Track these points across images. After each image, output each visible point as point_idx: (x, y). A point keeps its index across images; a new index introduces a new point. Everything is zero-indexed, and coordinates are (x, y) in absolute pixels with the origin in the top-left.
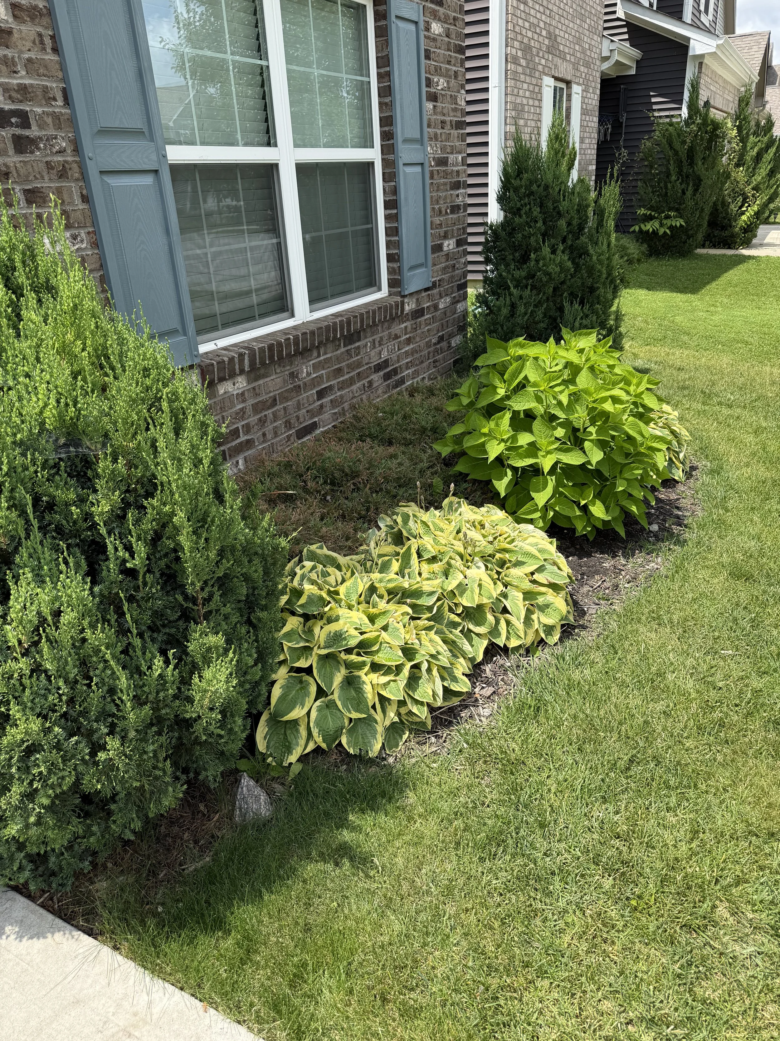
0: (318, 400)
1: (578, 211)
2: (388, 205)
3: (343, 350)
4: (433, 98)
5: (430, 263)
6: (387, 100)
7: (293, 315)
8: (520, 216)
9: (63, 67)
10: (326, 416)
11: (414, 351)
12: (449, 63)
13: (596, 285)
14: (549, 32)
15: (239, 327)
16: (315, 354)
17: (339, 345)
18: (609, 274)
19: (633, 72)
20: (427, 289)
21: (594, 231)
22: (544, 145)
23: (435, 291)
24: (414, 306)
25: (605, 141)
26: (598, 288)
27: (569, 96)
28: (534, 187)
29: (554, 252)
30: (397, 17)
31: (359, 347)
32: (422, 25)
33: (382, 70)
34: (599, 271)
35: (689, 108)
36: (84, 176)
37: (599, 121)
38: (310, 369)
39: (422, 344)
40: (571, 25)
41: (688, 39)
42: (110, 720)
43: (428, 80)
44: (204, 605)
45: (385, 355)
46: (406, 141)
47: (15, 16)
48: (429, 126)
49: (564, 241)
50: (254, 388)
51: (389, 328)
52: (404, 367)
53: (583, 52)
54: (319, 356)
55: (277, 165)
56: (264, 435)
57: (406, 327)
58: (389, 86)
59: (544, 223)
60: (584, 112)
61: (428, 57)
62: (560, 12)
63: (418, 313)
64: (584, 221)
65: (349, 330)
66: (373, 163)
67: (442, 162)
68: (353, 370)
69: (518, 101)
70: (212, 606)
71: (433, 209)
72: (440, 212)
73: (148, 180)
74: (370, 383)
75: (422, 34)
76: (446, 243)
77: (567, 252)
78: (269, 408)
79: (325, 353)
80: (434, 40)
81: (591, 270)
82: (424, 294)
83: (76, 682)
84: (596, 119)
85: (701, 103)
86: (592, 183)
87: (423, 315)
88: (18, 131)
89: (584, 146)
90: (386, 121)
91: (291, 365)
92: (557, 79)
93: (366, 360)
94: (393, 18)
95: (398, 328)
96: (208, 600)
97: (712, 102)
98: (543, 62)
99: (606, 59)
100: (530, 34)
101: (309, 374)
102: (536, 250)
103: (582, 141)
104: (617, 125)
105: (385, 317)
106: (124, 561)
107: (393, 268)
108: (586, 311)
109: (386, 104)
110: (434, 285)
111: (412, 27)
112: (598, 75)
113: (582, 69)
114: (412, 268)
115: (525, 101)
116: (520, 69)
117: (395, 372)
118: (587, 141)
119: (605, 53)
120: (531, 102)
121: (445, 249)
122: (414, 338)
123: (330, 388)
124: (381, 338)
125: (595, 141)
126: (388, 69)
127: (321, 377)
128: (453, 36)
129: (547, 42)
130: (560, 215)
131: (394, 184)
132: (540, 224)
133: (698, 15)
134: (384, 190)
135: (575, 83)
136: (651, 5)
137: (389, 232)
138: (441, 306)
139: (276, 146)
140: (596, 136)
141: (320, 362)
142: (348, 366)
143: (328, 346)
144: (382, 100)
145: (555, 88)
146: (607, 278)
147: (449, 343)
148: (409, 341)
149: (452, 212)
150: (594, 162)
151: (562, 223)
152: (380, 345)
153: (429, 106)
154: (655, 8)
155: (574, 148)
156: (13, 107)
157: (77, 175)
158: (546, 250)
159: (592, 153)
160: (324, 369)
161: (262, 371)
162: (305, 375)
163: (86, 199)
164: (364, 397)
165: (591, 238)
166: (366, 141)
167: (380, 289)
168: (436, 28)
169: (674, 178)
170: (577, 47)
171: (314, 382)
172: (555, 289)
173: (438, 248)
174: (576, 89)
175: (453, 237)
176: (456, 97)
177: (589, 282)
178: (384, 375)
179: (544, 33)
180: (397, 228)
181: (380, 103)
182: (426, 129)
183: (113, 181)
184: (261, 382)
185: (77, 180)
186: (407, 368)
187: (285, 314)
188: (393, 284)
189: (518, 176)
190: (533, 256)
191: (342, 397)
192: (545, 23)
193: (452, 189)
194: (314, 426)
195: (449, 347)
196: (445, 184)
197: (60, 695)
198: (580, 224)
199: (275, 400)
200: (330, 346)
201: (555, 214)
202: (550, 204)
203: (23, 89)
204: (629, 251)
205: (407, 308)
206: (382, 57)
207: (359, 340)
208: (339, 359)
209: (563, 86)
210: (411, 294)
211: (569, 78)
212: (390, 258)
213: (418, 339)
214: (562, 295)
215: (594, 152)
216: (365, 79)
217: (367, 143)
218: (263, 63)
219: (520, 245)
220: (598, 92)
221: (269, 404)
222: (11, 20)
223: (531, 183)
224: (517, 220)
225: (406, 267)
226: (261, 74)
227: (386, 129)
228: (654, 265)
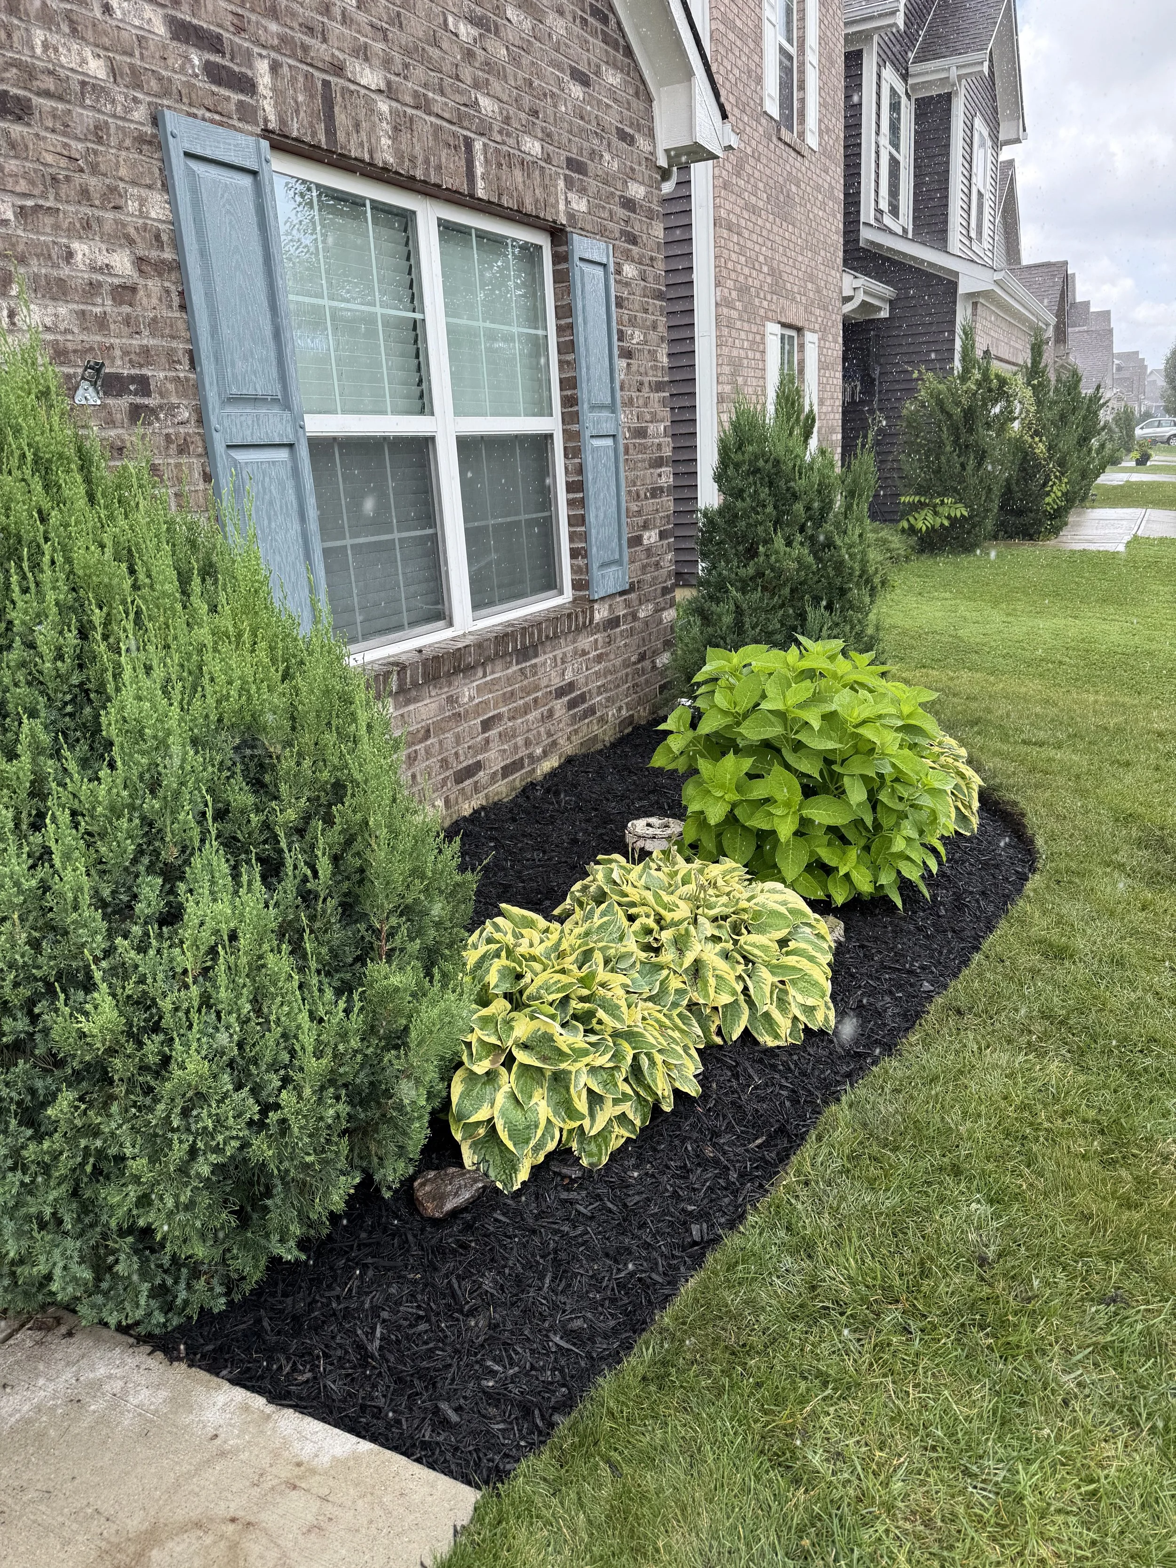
0: (484, 732)
1: (819, 492)
2: (571, 487)
3: (515, 668)
4: (627, 354)
5: (626, 559)
6: (570, 357)
7: (451, 624)
8: (743, 500)
9: (191, 326)
10: (492, 754)
11: (607, 672)
12: (646, 311)
13: (846, 586)
14: (771, 268)
15: (384, 639)
16: (480, 673)
17: (511, 662)
18: (863, 571)
19: (884, 314)
20: (622, 593)
21: (841, 517)
22: (771, 409)
23: (633, 596)
24: (606, 614)
25: (853, 403)
26: (850, 589)
27: (802, 347)
28: (761, 463)
29: (789, 544)
30: (581, 259)
31: (535, 666)
32: (612, 268)
33: (563, 322)
34: (851, 568)
35: (964, 359)
36: (208, 452)
37: (844, 376)
38: (473, 693)
39: (618, 662)
40: (800, 259)
41: (957, 274)
42: (282, 1072)
43: (621, 333)
44: (387, 941)
45: (569, 676)
46: (593, 408)
47: (141, 271)
48: (622, 389)
49: (802, 529)
50: (402, 715)
51: (574, 641)
52: (595, 691)
53: (818, 291)
54: (485, 676)
55: (433, 439)
56: (414, 776)
57: (596, 641)
58: (572, 341)
59: (775, 507)
60: (823, 366)
61: (619, 305)
62: (785, 243)
63: (613, 622)
64: (827, 506)
65: (523, 643)
66: (551, 436)
67: (641, 433)
68: (528, 694)
69: (735, 353)
70: (397, 942)
71: (629, 492)
72: (638, 496)
73: (283, 455)
74: (551, 712)
75: (612, 278)
76: (646, 535)
77: (807, 544)
78: (421, 742)
79: (493, 672)
80: (627, 284)
81: (839, 566)
82: (618, 599)
83: (249, 1020)
84: (839, 375)
85: (979, 353)
86: (837, 457)
87: (618, 626)
88: (139, 400)
89: (824, 409)
90: (568, 383)
91: (450, 685)
92: (784, 325)
93: (544, 682)
94: (576, 259)
95: (585, 642)
96: (391, 935)
97: (993, 352)
98: (765, 304)
99: (847, 299)
100: (746, 271)
101: (471, 699)
102: (766, 542)
103: (821, 402)
104: (868, 383)
105: (570, 627)
106: (305, 880)
107: (579, 566)
108: (836, 619)
109: (568, 363)
110: (632, 589)
111: (599, 272)
112: (839, 319)
113: (817, 312)
114: (604, 565)
115: (743, 353)
116: (734, 314)
117: (582, 698)
118: (828, 403)
119: (847, 292)
120: (750, 354)
121: (645, 542)
122: (607, 655)
123: (498, 717)
124: (564, 654)
125: (839, 403)
126: (570, 320)
127: (486, 702)
128: (651, 279)
129: (769, 280)
130: (795, 497)
131: (577, 461)
132: (769, 509)
133: (967, 242)
134: (566, 468)
135: (810, 330)
136: (905, 230)
137: (573, 521)
138: (642, 615)
139: (432, 414)
140: (840, 396)
141: (486, 683)
142: (522, 689)
143: (497, 662)
144: (563, 357)
145: (783, 337)
146: (860, 576)
147: (653, 662)
148: (599, 659)
149: (653, 496)
150: (840, 429)
151: (799, 507)
152: (563, 662)
153: (623, 363)
154: (910, 236)
155: (811, 411)
156: (133, 372)
157: (200, 450)
158: (779, 542)
159: (837, 418)
160: (491, 692)
161: (414, 693)
162: (466, 700)
163: (207, 478)
164: (542, 729)
165: (837, 525)
166: (542, 408)
167: (561, 593)
168: (629, 270)
169: (948, 449)
170: (809, 285)
171: (478, 709)
172: (792, 591)
173: (636, 541)
174: (810, 337)
175: (655, 527)
176: (656, 351)
177: (838, 581)
178: (569, 702)
179: (765, 269)
180: (583, 516)
181: (560, 361)
182: (618, 394)
183: (241, 456)
184: (411, 707)
185: (200, 455)
186: (599, 693)
187: (441, 623)
188: (577, 585)
189: (740, 448)
190: (761, 549)
191: (514, 729)
192: (766, 257)
193: (651, 467)
194: (478, 766)
195: (654, 667)
196: (644, 461)
197: (231, 1036)
198: (822, 509)
199: (428, 731)
200: (499, 664)
201: (789, 495)
202: (782, 483)
203: (146, 351)
204: (893, 546)
205: (597, 617)
206: (563, 307)
207: (536, 656)
208: (509, 680)
209: (794, 333)
210: (602, 599)
211: (800, 324)
212: (575, 554)
213: (612, 656)
214: (802, 598)
215: (839, 416)
216: (540, 332)
217: (543, 409)
218: (418, 316)
219: (744, 536)
220: (840, 340)
221: (420, 736)
222: (136, 275)
223: (757, 458)
224: (739, 504)
225: (595, 566)
226: (415, 329)
227: (569, 393)
228: (925, 563)
